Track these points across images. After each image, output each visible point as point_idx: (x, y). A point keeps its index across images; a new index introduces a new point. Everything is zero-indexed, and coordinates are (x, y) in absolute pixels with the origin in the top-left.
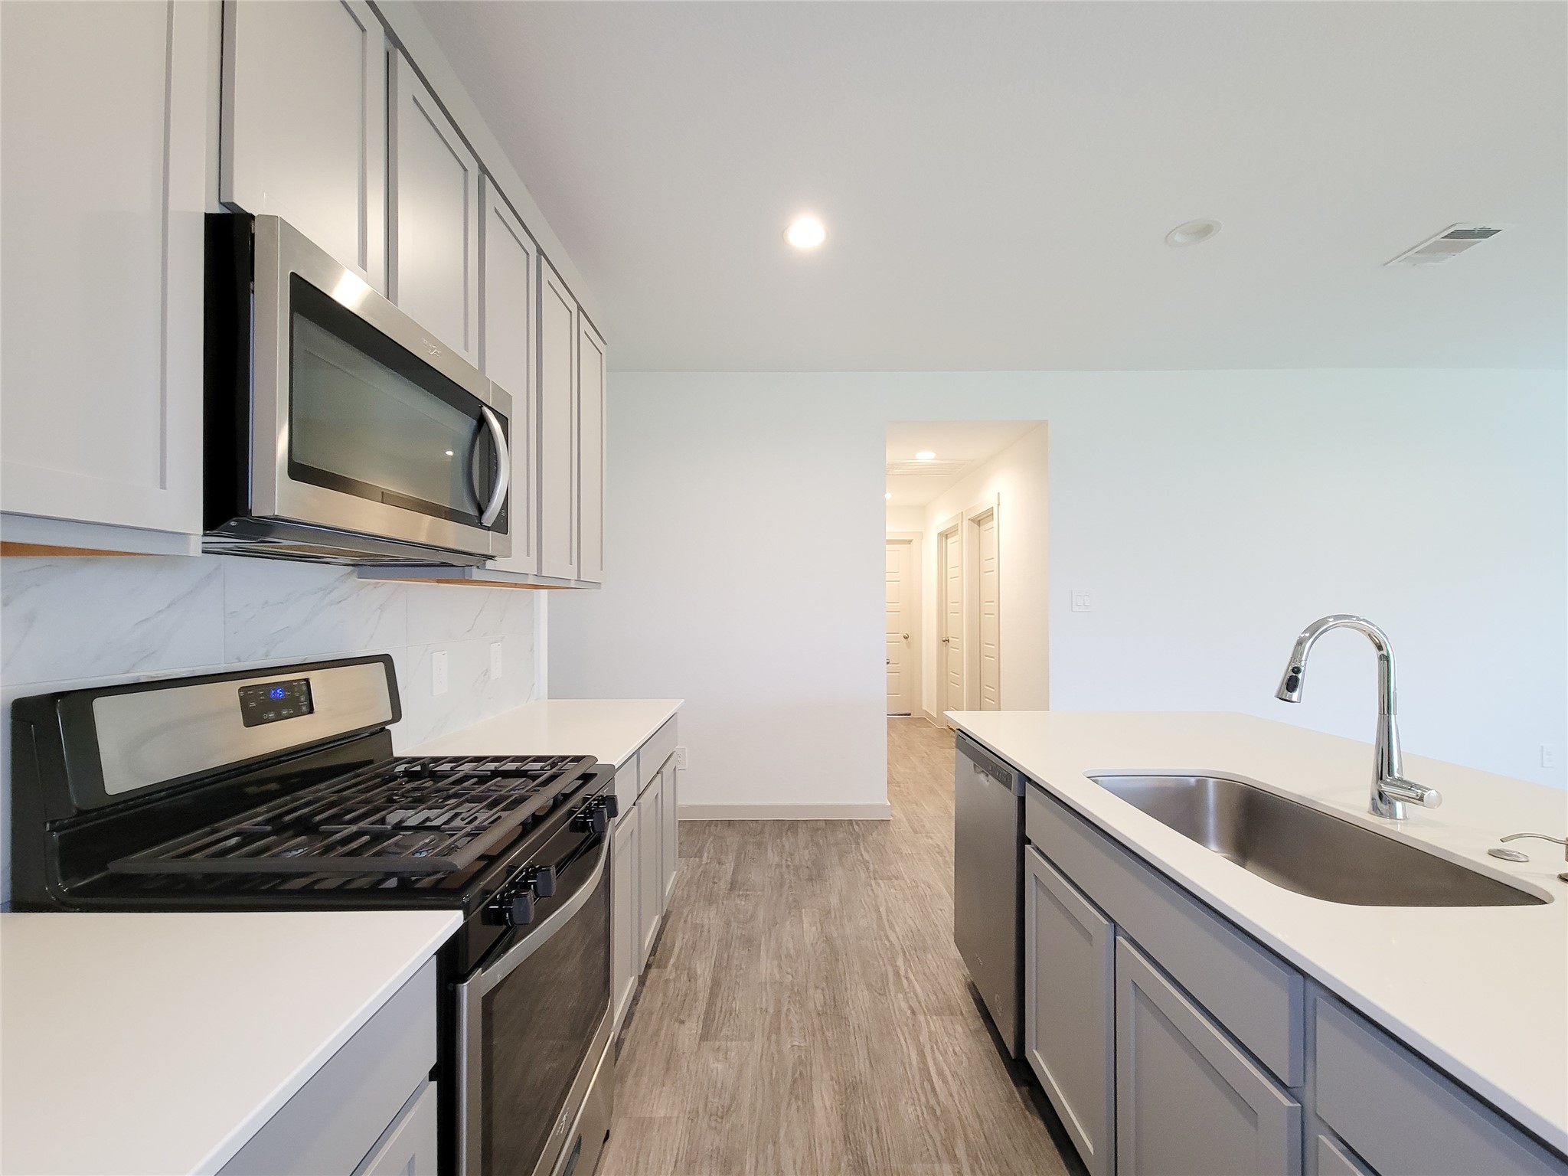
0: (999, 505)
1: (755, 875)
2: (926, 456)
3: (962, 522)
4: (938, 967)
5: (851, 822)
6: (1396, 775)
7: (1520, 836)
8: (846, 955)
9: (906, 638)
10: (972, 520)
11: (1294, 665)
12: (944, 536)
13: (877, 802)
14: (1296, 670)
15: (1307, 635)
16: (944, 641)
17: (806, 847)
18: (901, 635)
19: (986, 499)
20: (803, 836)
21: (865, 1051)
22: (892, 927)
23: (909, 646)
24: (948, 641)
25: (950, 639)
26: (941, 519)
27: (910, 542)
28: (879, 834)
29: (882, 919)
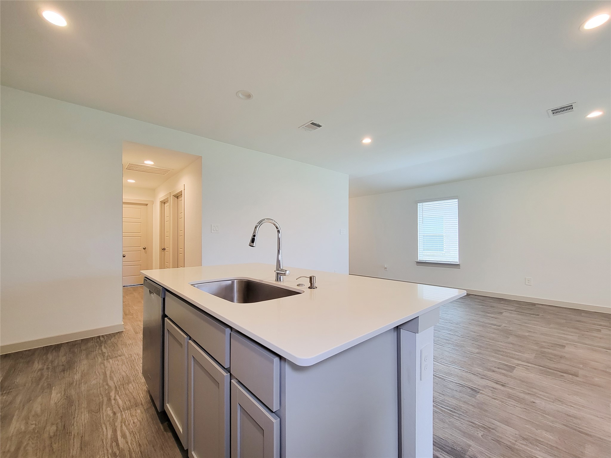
0: (184, 189)
1: (20, 380)
2: (149, 163)
3: (170, 196)
4: (134, 388)
5: (99, 337)
6: (281, 268)
7: (300, 277)
8: (78, 401)
9: (144, 249)
10: (174, 196)
11: (254, 234)
12: (164, 203)
13: (116, 324)
14: (254, 236)
15: (258, 224)
16: (163, 249)
17: (65, 355)
18: (141, 248)
19: (180, 188)
20: (63, 351)
21: (79, 444)
22: (111, 378)
23: (146, 253)
24: (165, 249)
25: (166, 248)
26: (161, 196)
27: (147, 205)
28: (115, 339)
29: (106, 376)
